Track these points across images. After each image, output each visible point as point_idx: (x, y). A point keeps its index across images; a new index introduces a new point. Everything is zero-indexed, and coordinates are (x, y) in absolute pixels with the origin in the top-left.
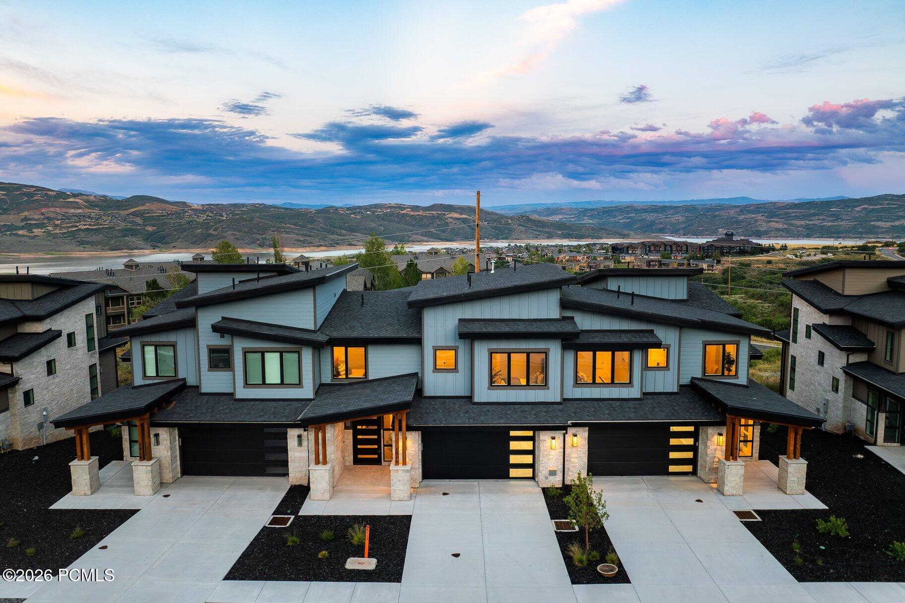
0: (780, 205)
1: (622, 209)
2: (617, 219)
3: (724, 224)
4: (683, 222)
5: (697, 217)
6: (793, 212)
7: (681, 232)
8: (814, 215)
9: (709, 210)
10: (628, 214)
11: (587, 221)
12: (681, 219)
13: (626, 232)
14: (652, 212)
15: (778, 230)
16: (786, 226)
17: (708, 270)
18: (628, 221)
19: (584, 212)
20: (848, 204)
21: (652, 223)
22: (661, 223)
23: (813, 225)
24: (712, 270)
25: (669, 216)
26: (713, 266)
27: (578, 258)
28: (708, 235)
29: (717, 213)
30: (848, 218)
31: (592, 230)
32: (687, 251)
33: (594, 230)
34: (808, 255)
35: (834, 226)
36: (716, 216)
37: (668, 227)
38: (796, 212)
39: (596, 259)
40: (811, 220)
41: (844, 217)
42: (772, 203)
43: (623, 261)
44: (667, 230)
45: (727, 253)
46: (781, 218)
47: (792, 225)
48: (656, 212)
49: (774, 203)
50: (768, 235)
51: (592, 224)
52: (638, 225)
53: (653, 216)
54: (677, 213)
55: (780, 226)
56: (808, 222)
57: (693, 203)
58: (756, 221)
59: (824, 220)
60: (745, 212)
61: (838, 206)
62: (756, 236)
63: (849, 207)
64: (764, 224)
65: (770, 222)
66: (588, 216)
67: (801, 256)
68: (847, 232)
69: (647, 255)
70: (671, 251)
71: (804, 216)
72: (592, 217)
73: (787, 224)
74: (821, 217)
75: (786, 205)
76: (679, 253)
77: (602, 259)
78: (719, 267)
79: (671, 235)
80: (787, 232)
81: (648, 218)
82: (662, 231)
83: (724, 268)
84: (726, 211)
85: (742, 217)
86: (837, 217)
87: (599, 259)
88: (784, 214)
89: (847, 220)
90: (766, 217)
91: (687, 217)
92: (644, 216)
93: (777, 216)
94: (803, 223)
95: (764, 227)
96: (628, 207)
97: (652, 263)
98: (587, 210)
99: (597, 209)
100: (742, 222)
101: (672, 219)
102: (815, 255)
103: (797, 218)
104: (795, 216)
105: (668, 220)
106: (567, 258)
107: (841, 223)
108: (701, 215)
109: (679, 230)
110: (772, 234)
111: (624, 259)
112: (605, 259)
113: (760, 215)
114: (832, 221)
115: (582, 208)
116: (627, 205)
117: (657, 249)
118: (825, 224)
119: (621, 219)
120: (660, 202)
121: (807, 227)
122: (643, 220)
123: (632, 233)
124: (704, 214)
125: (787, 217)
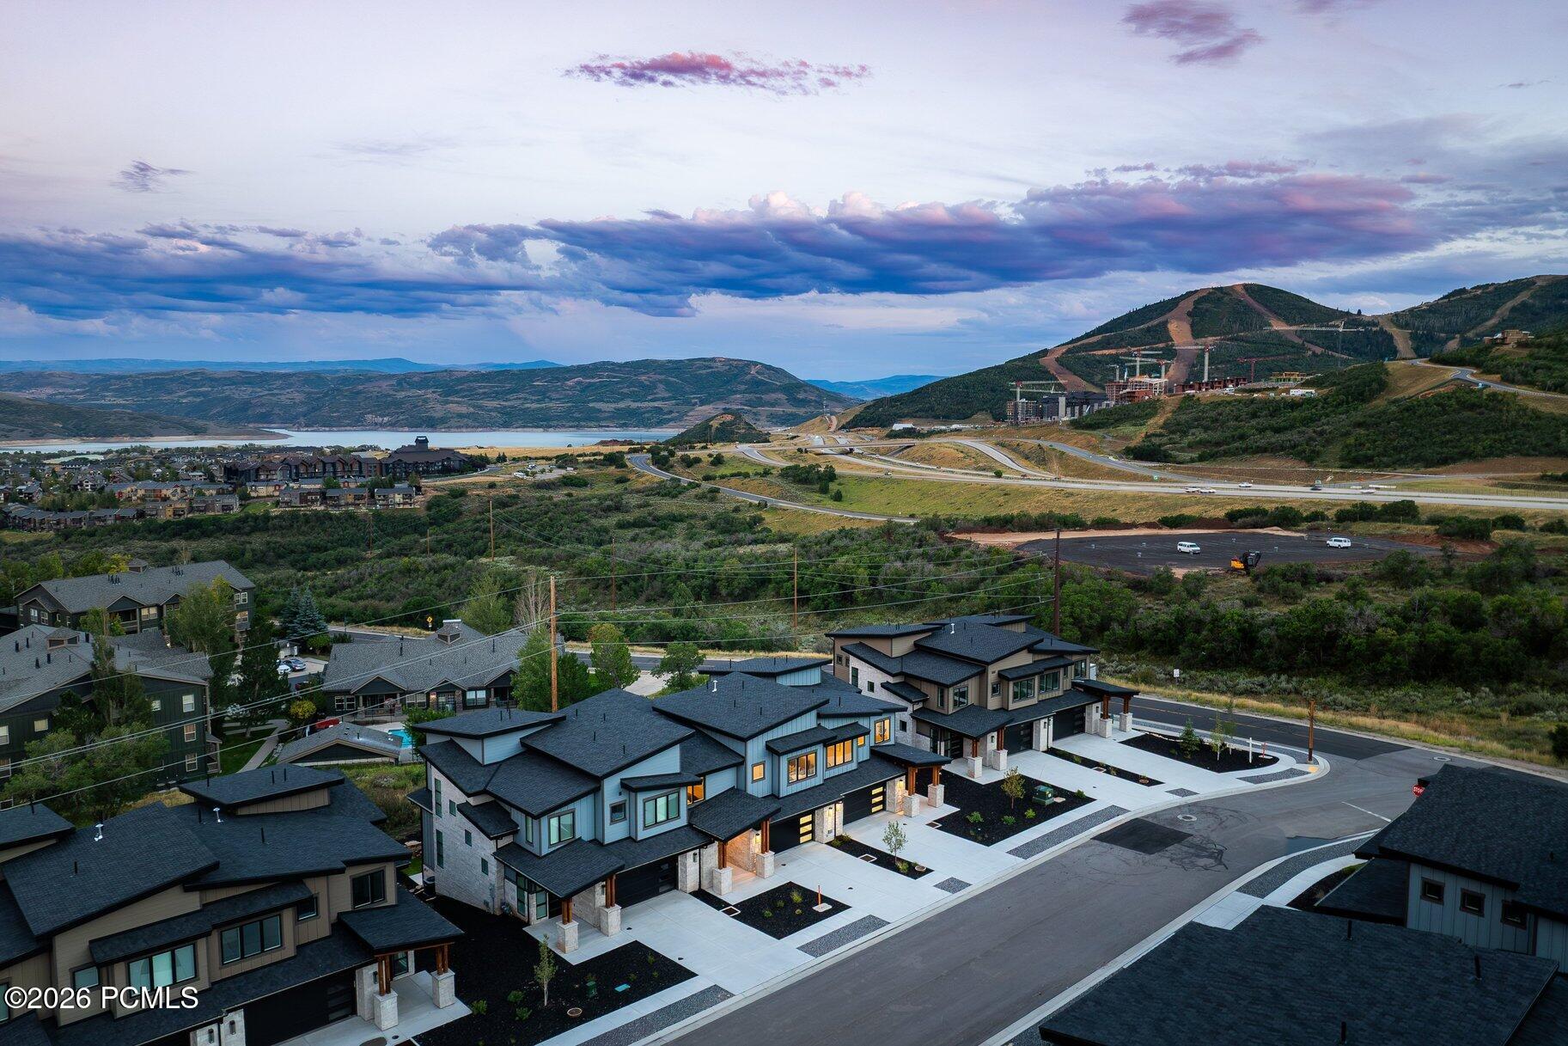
0: (459, 375)
1: (183, 377)
2: (174, 397)
3: (374, 406)
4: (302, 402)
5: (326, 394)
6: (480, 387)
7: (302, 420)
8: (512, 391)
9: (345, 380)
10: (195, 386)
11: (110, 399)
12: (298, 397)
13: (200, 423)
14: (243, 383)
15: (460, 416)
16: (472, 410)
17: (404, 504)
18: (198, 400)
19: (103, 382)
20: (558, 374)
21: (245, 406)
22: (263, 405)
23: (512, 407)
24: (411, 504)
25: (275, 391)
26: (410, 497)
27: (164, 492)
28: (349, 425)
29: (361, 387)
30: (558, 396)
31: (131, 420)
32: (361, 471)
33: (134, 418)
34: (543, 471)
35: (542, 409)
36: (359, 393)
37: (276, 411)
38: (485, 387)
39: (204, 495)
40: (507, 400)
41: (554, 396)
42: (446, 371)
43: (253, 494)
44: (275, 417)
45: (424, 472)
46: (463, 397)
47: (481, 408)
48: (249, 383)
49: (449, 372)
50: (447, 425)
51: (124, 406)
52: (219, 409)
53: (244, 391)
54: (290, 385)
55: (464, 410)
56: (504, 403)
57: (314, 368)
58: (426, 401)
59: (525, 399)
60: (405, 385)
61: (543, 379)
62: (428, 426)
63: (558, 380)
64: (438, 407)
65: (447, 402)
66: (113, 390)
67: (534, 474)
68: (559, 418)
69: (294, 481)
70: (335, 472)
71: (497, 393)
72: (121, 392)
73: (474, 407)
74: (522, 395)
75: (468, 376)
76: (349, 477)
77: (214, 492)
78: (420, 498)
79: (283, 425)
80: (475, 420)
81: (236, 396)
82: (269, 419)
83: (428, 499)
84: (373, 384)
85: (401, 395)
86: (543, 394)
87: (207, 493)
88: (468, 391)
89: (558, 399)
90: (440, 395)
91: (308, 393)
92: (228, 391)
93: (457, 392)
94: (495, 404)
95: (438, 411)
96: (195, 373)
97: (309, 497)
98: (107, 379)
99: (131, 376)
100: (402, 403)
101: (283, 398)
102: (551, 471)
103: (486, 395)
104: (484, 393)
105: (274, 399)
106: (141, 493)
107: (551, 405)
108: (333, 390)
109: (296, 417)
110: (453, 422)
111: (256, 491)
112: (218, 493)
113: (430, 391)
114: (538, 401)
115: (96, 375)
116: (192, 369)
117: (311, 470)
118: (528, 405)
119: (184, 397)
120: (255, 364)
121: (502, 411)
122: (228, 398)
123: (211, 424)
124: (337, 390)
125: (471, 394)
